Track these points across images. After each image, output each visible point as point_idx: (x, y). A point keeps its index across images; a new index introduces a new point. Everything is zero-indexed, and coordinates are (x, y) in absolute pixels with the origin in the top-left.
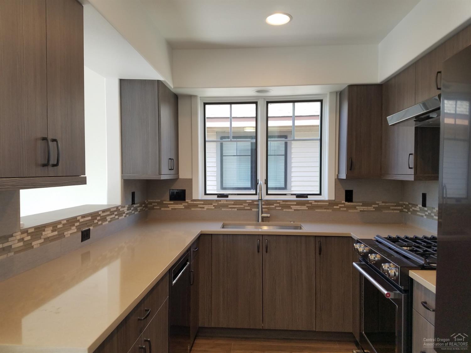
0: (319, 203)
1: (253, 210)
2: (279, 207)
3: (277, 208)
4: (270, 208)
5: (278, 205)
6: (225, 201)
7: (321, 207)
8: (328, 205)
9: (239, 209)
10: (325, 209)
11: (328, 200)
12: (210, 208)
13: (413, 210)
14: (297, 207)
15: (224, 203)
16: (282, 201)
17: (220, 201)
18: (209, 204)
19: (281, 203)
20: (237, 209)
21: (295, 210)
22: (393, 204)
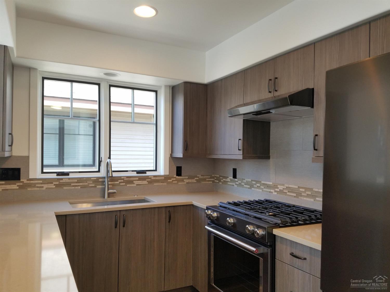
0: (157, 178)
1: (97, 187)
2: (123, 183)
3: (121, 184)
4: (114, 184)
5: (122, 181)
6: (68, 179)
7: (157, 181)
8: (164, 179)
9: (82, 187)
10: (162, 182)
11: (164, 175)
12: (49, 187)
13: (224, 181)
14: (139, 182)
15: (67, 181)
16: (126, 177)
17: (62, 179)
18: (48, 183)
19: (125, 179)
20: (81, 187)
21: (137, 185)
22: (208, 177)
